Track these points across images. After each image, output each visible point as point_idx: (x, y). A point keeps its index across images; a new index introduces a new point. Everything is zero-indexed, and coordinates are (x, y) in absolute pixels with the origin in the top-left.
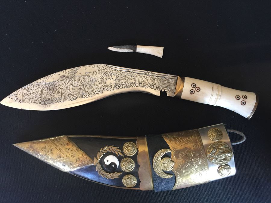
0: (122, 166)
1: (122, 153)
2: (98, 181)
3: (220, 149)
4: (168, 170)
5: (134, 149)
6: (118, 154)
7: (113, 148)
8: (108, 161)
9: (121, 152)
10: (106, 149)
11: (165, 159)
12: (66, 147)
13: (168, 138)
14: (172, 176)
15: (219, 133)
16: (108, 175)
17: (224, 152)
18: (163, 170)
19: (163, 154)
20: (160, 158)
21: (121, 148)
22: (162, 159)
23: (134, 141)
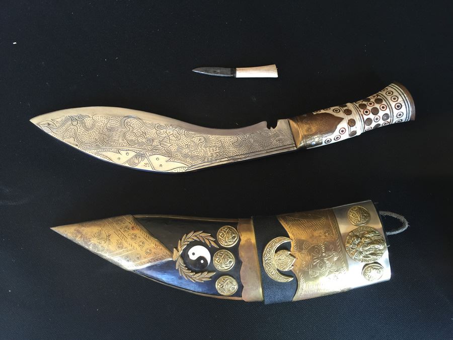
0: (216, 262)
1: (216, 242)
2: (179, 286)
3: (367, 238)
4: (286, 270)
5: (234, 237)
6: (210, 243)
7: (201, 235)
8: (194, 254)
9: (214, 242)
10: (192, 237)
11: (281, 252)
12: (132, 232)
13: (286, 221)
14: (291, 279)
15: (365, 213)
16: (195, 276)
17: (372, 243)
18: (278, 270)
19: (278, 245)
20: (273, 251)
21: (214, 235)
22: (276, 252)
23: (235, 225)
